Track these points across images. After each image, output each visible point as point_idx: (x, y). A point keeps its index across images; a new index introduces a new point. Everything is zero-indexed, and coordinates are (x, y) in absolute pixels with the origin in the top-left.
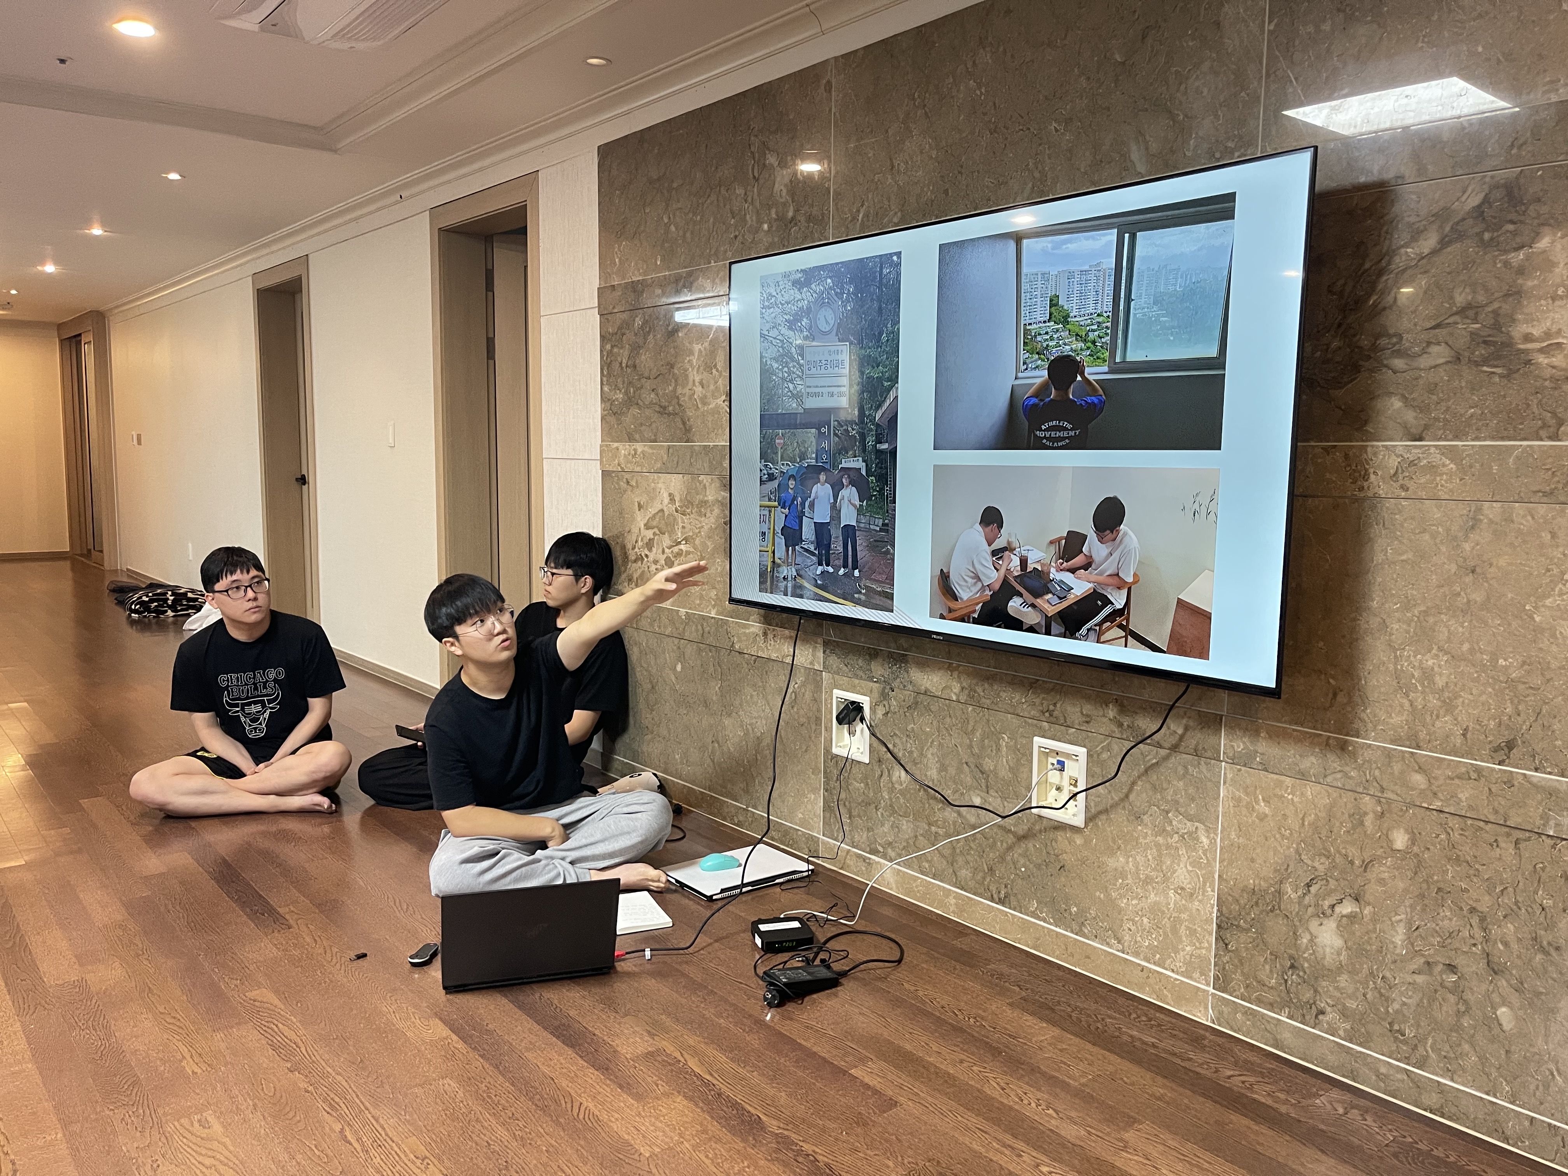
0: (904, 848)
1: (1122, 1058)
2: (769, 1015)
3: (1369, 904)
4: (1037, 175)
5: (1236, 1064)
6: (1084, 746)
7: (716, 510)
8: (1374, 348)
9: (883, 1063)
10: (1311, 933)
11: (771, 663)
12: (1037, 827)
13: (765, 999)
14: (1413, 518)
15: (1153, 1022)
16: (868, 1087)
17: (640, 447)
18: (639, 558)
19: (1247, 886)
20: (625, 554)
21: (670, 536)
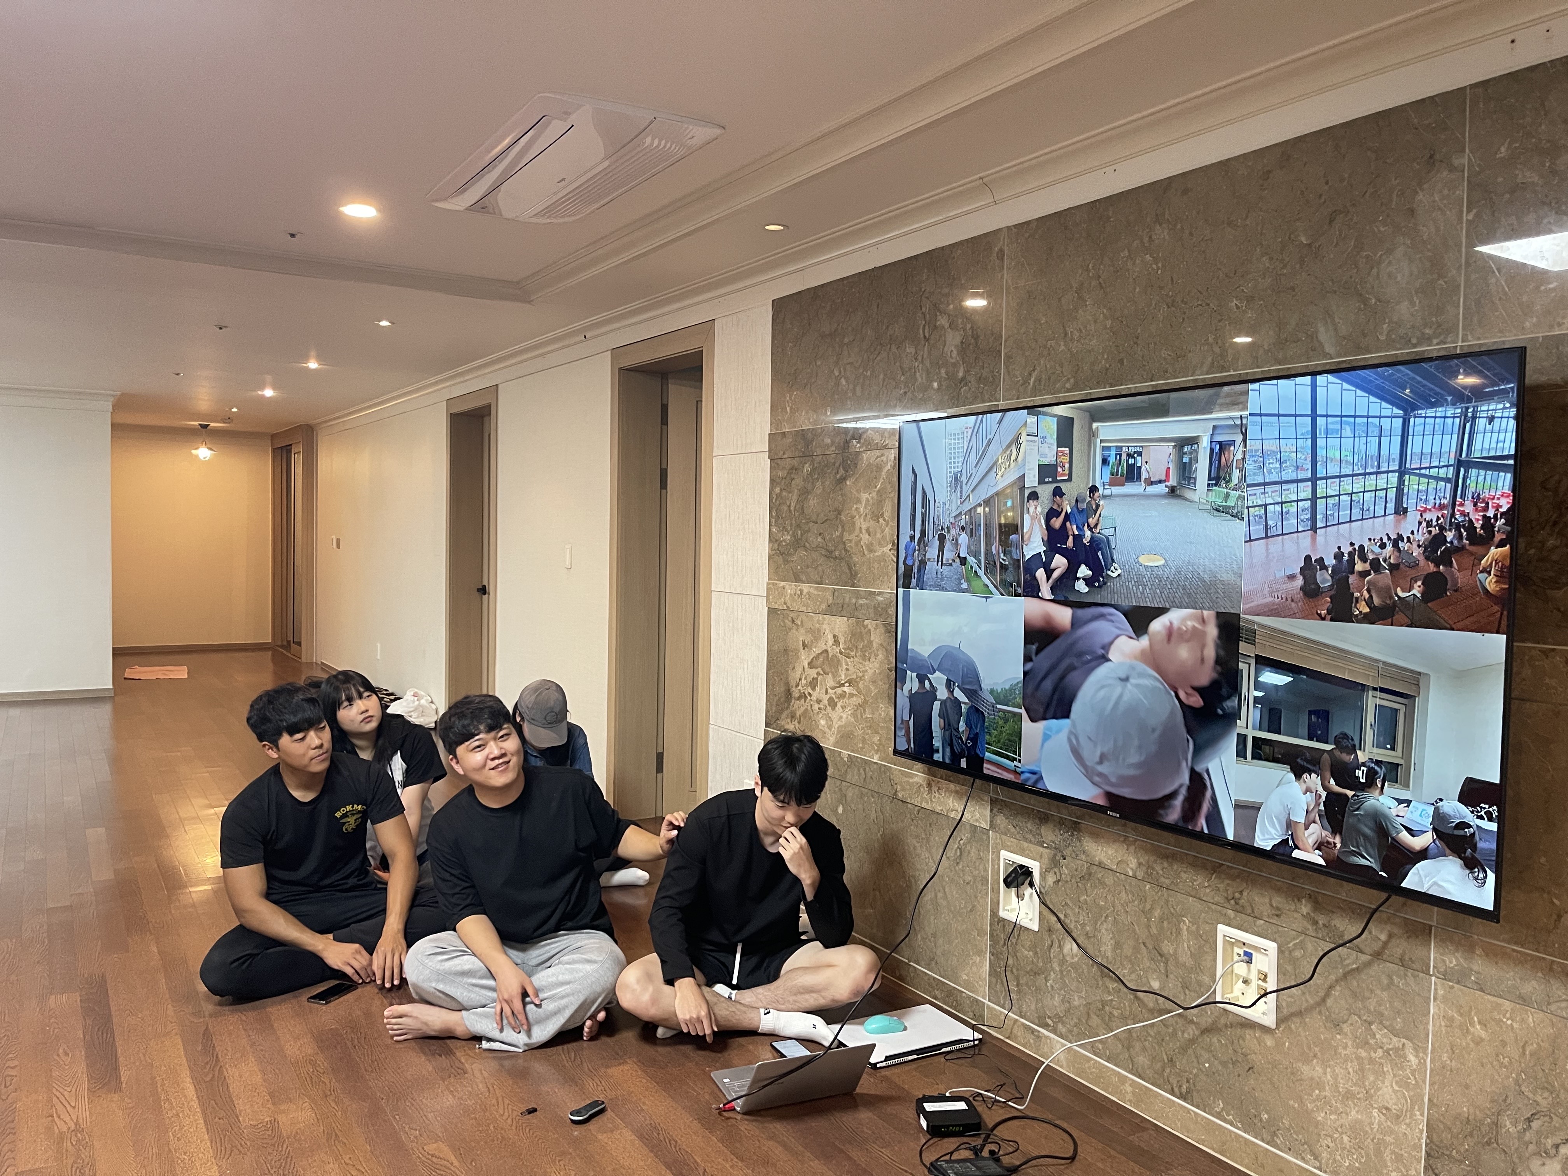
0: (1076, 1025)
4: (1218, 350)
6: (1274, 941)
7: (881, 656)
11: (936, 816)
12: (1222, 1021)
17: (806, 588)
18: (803, 696)
19: (1460, 1115)
20: (788, 693)
21: (834, 677)
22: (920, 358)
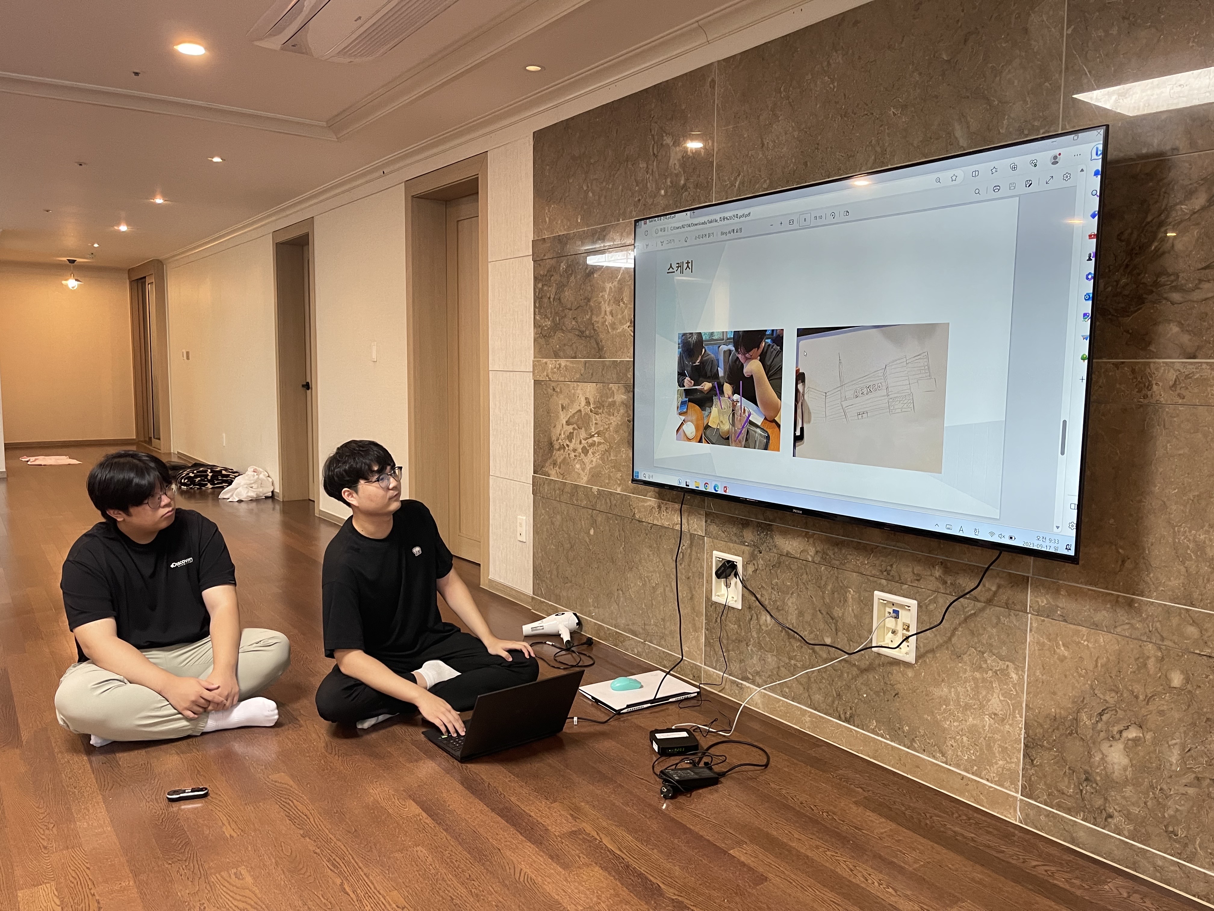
0: (769, 677)
1: (948, 849)
2: (665, 805)
3: (1151, 731)
4: (878, 149)
5: (1040, 856)
6: (915, 599)
7: (622, 411)
8: (1156, 284)
9: (756, 847)
10: (1103, 754)
11: (664, 530)
12: (877, 662)
13: (662, 792)
14: (1188, 421)
15: (971, 821)
16: (743, 864)
17: (563, 362)
18: (562, 447)
19: (1049, 714)
20: (551, 444)
21: (586, 430)
22: (650, 171)
